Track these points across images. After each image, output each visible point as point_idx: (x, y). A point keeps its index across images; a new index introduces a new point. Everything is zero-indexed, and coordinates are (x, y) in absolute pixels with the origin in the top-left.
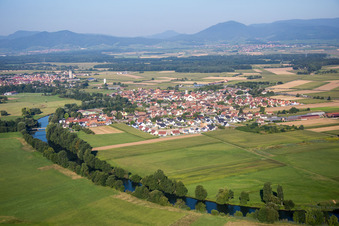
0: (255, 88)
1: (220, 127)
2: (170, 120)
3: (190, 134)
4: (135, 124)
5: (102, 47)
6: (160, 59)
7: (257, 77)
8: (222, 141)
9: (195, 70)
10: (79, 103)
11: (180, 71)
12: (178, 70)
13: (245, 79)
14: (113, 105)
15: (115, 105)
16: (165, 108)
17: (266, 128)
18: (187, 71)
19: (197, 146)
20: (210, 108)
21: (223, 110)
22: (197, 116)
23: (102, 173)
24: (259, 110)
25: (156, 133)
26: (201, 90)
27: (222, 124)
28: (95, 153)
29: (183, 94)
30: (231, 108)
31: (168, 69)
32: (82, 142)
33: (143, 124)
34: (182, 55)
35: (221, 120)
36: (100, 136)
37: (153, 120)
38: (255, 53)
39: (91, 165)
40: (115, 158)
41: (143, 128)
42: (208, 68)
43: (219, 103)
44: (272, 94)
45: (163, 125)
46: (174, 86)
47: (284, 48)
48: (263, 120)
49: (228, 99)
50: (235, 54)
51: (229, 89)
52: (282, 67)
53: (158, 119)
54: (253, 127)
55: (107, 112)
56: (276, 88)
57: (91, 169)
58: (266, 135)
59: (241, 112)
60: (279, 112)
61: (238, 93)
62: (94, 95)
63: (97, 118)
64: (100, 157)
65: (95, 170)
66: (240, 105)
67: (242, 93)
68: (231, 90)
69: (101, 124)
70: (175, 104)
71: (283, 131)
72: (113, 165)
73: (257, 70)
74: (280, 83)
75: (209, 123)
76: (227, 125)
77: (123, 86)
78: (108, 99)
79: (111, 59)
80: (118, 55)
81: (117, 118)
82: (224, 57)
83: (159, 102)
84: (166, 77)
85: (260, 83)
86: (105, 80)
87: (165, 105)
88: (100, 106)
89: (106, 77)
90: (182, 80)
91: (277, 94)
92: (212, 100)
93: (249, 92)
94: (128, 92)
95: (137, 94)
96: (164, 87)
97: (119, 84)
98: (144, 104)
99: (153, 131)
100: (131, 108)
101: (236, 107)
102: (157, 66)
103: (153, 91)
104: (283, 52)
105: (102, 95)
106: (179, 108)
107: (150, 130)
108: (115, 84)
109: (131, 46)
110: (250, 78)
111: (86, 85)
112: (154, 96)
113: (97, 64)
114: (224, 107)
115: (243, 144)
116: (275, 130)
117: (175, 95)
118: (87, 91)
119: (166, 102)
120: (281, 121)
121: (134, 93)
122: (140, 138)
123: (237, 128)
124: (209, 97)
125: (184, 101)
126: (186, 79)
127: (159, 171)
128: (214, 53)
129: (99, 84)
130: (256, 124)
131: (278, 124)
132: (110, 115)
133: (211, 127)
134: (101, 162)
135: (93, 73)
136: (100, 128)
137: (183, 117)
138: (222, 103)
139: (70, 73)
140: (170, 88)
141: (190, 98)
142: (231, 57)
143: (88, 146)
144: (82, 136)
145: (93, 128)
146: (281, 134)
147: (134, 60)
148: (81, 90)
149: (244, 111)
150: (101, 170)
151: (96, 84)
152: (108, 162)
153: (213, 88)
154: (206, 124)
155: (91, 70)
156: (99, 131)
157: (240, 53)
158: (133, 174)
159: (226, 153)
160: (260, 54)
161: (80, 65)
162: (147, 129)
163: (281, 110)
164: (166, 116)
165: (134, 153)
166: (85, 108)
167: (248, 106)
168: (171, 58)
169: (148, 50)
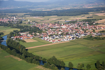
0: (90, 22)
1: (77, 38)
2: (57, 36)
3: (65, 41)
4: (42, 38)
5: (27, 6)
6: (51, 11)
7: (91, 17)
8: (78, 44)
9: (65, 15)
10: (19, 30)
11: (59, 16)
12: (58, 15)
13: (86, 18)
14: (33, 30)
15: (34, 30)
16: (54, 31)
17: (96, 38)
18: (62, 15)
19: (68, 46)
20: (72, 31)
21: (78, 31)
22: (67, 34)
23: (30, 58)
24: (92, 31)
25: (51, 41)
26: (68, 23)
27: (78, 37)
28: (27, 50)
29: (61, 25)
30: (81, 30)
31: (54, 15)
32: (22, 46)
33: (45, 38)
34: (59, 9)
35: (77, 35)
36: (28, 43)
37: (50, 36)
38: (90, 7)
39: (26, 55)
40: (35, 52)
41: (46, 39)
42: (72, 14)
43: (76, 28)
44: (98, 24)
45: (53, 38)
46: (57, 22)
47: (102, 5)
48: (94, 35)
49: (79, 27)
50: (81, 8)
51: (80, 22)
52: (101, 13)
54: (90, 38)
55: (31, 33)
56: (99, 22)
57: (26, 57)
58: (96, 41)
59: (85, 32)
60: (101, 31)
61: (83, 24)
62: (25, 26)
63: (27, 36)
64: (29, 52)
65: (28, 57)
66: (85, 29)
67: (85, 24)
68: (80, 23)
69: (28, 38)
70: (58, 29)
71: (103, 39)
72: (34, 55)
73: (91, 14)
74: (101, 19)
75: (73, 36)
76: (80, 37)
77: (36, 22)
78: (31, 28)
79: (31, 11)
80: (33, 10)
81: (35, 35)
82: (77, 9)
83: (51, 29)
84: (54, 18)
85: (92, 20)
86: (29, 20)
87: (54, 30)
88: (27, 31)
90: (60, 19)
91: (100, 24)
92: (73, 27)
93: (88, 24)
94: (38, 25)
96: (53, 22)
97: (35, 21)
98: (45, 30)
99: (50, 40)
100: (40, 31)
101: (83, 30)
102: (50, 14)
103: (48, 24)
104: (101, 6)
105: (28, 26)
106: (60, 31)
107: (48, 40)
108: (33, 22)
109: (39, 6)
110: (88, 17)
111: (21, 22)
112: (49, 26)
113: (25, 13)
114: (78, 30)
115: (87, 45)
116: (100, 39)
117: (58, 25)
118: (22, 25)
119: (54, 28)
120: (101, 35)
121: (41, 25)
122: (45, 43)
123: (84, 38)
124: (71, 26)
125: (61, 28)
126: (62, 19)
127: (54, 56)
128: (72, 8)
129: (27, 22)
130: (92, 37)
131: (101, 36)
132: (32, 35)
133: (73, 38)
134: (29, 54)
135: (24, 17)
136: (28, 40)
137: (62, 34)
138: (77, 28)
139: (14, 18)
140: (56, 23)
141: (64, 27)
142: (79, 9)
143: (24, 47)
144: (21, 43)
145: (25, 40)
146: (102, 41)
147: (40, 11)
148: (19, 25)
149: (86, 31)
150: (30, 57)
151: (25, 22)
152: (33, 53)
153: (73, 22)
154: (71, 37)
155: (23, 16)
156: (28, 41)
157: (83, 7)
158: (43, 58)
159: (80, 48)
160: (92, 7)
161: (18, 14)
162: (47, 40)
163: (102, 30)
164: (54, 34)
165: (43, 50)
166: (22, 32)
167: (88, 29)
168: (55, 10)
169: (46, 7)
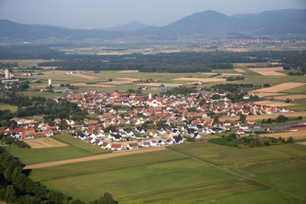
0: (235, 92)
1: (189, 139)
2: (128, 130)
3: (151, 147)
4: (83, 136)
5: (51, 40)
6: (122, 57)
7: (238, 78)
8: (190, 157)
9: (164, 70)
10: (14, 109)
11: (145, 71)
12: (141, 69)
13: (223, 81)
14: (57, 111)
15: (60, 112)
16: (122, 115)
17: (246, 141)
18: (154, 70)
19: (158, 162)
20: (179, 116)
21: (194, 119)
22: (162, 126)
23: (32, 198)
24: (238, 118)
25: (109, 146)
26: (169, 93)
27: (192, 135)
28: (27, 172)
29: (146, 99)
30: (205, 116)
31: (130, 68)
32: (11, 158)
33: (93, 136)
34: (148, 51)
35: (191, 131)
36: (37, 151)
37: (106, 131)
38: (238, 50)
39: (21, 188)
40: (54, 178)
41: (93, 141)
42: (184, 67)
43: (189, 110)
44: (256, 98)
45: (117, 137)
46: (136, 89)
47: (274, 44)
48: (242, 131)
49: (201, 105)
50: (214, 50)
51: (203, 92)
52: (270, 66)
53: (113, 128)
54: (230, 140)
55: (49, 121)
56: (262, 92)
57: (20, 193)
58: (245, 149)
59: (216, 121)
60: (263, 121)
61: (214, 98)
62: (34, 99)
63: (36, 127)
64: (33, 178)
66: (216, 112)
67: (219, 97)
68: (205, 95)
69: (39, 134)
70: (136, 111)
71: (267, 144)
72: (49, 187)
73: (239, 70)
74: (267, 86)
75: (176, 134)
76: (198, 136)
77: (72, 88)
78: (52, 103)
79: (61, 55)
80: (69, 51)
81: (61, 128)
82: (200, 53)
83: (116, 108)
84: (128, 78)
85: (242, 85)
86: (51, 80)
87: (123, 112)
88: (40, 113)
89: (52, 77)
90: (147, 82)
91: (262, 99)
92: (181, 106)
93: (228, 96)
94: (77, 96)
95: (89, 99)
96: (124, 90)
97: (68, 85)
98: (97, 111)
99: (105, 144)
100: (80, 115)
101: (211, 114)
102: (117, 64)
103: (109, 95)
104: (273, 48)
105: (44, 100)
106: (140, 115)
107: (101, 143)
108: (62, 86)
109: (87, 40)
110: (230, 79)
111: (25, 87)
112: (110, 100)
113: (42, 61)
114: (196, 114)
115: (216, 161)
116: (257, 143)
117: (136, 99)
118: (25, 94)
119: (125, 108)
120: (263, 133)
121: (86, 96)
122: (89, 153)
123: (210, 141)
124: (178, 103)
125: (147, 107)
126: (152, 81)
128: (187, 50)
129: (42, 87)
130: (234, 136)
131: (262, 136)
132: (52, 124)
133: (178, 138)
134: (33, 184)
135: (36, 72)
136: (38, 140)
137: (144, 127)
138: (193, 110)
139: (6, 72)
140: (131, 91)
141: (154, 104)
142: (208, 54)
143: (18, 163)
144: (13, 151)
145: (30, 141)
146: (265, 149)
147: (89, 56)
148: (19, 93)
149: (220, 120)
150: (32, 194)
151: (39, 86)
152: (43, 184)
153: (184, 91)
154: (172, 135)
155: (34, 68)
156: (35, 144)
157: (220, 49)
158: (75, 199)
159: (195, 171)
160: (244, 50)
161: (21, 62)
162: (97, 141)
163: (266, 118)
164: (122, 126)
165: (78, 171)
166: (21, 115)
167: (226, 114)
168: (135, 55)
169: (108, 45)
